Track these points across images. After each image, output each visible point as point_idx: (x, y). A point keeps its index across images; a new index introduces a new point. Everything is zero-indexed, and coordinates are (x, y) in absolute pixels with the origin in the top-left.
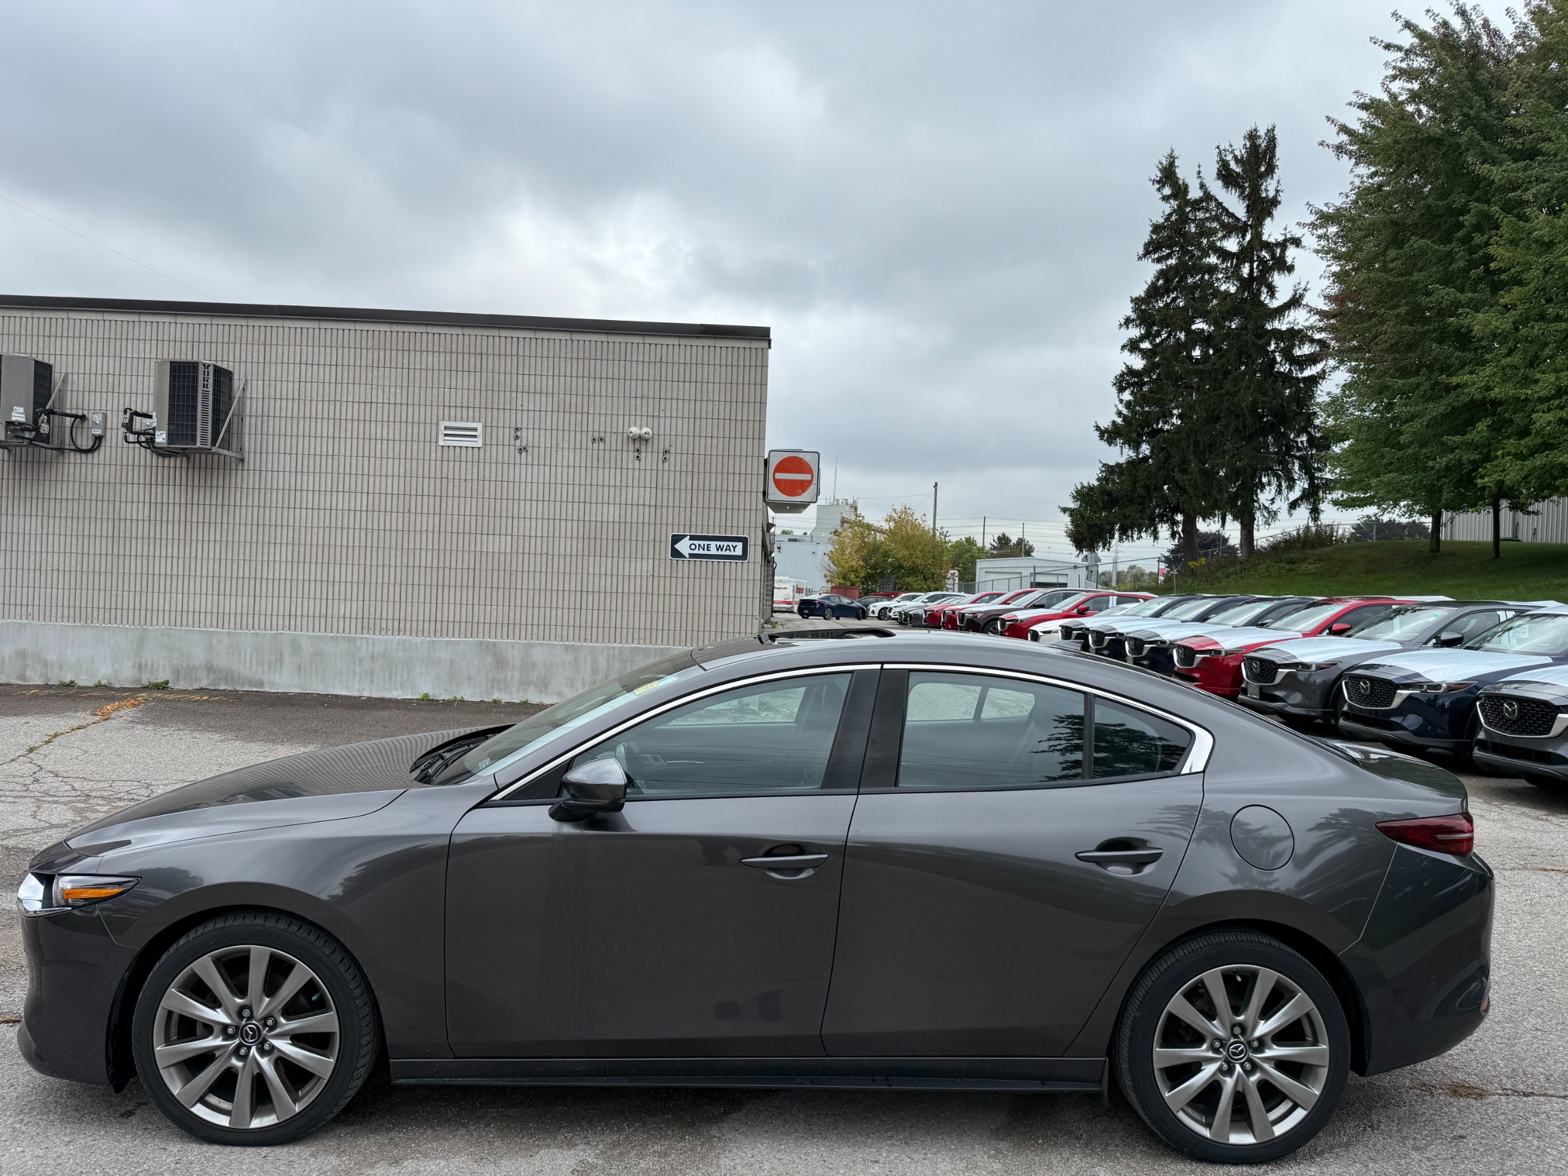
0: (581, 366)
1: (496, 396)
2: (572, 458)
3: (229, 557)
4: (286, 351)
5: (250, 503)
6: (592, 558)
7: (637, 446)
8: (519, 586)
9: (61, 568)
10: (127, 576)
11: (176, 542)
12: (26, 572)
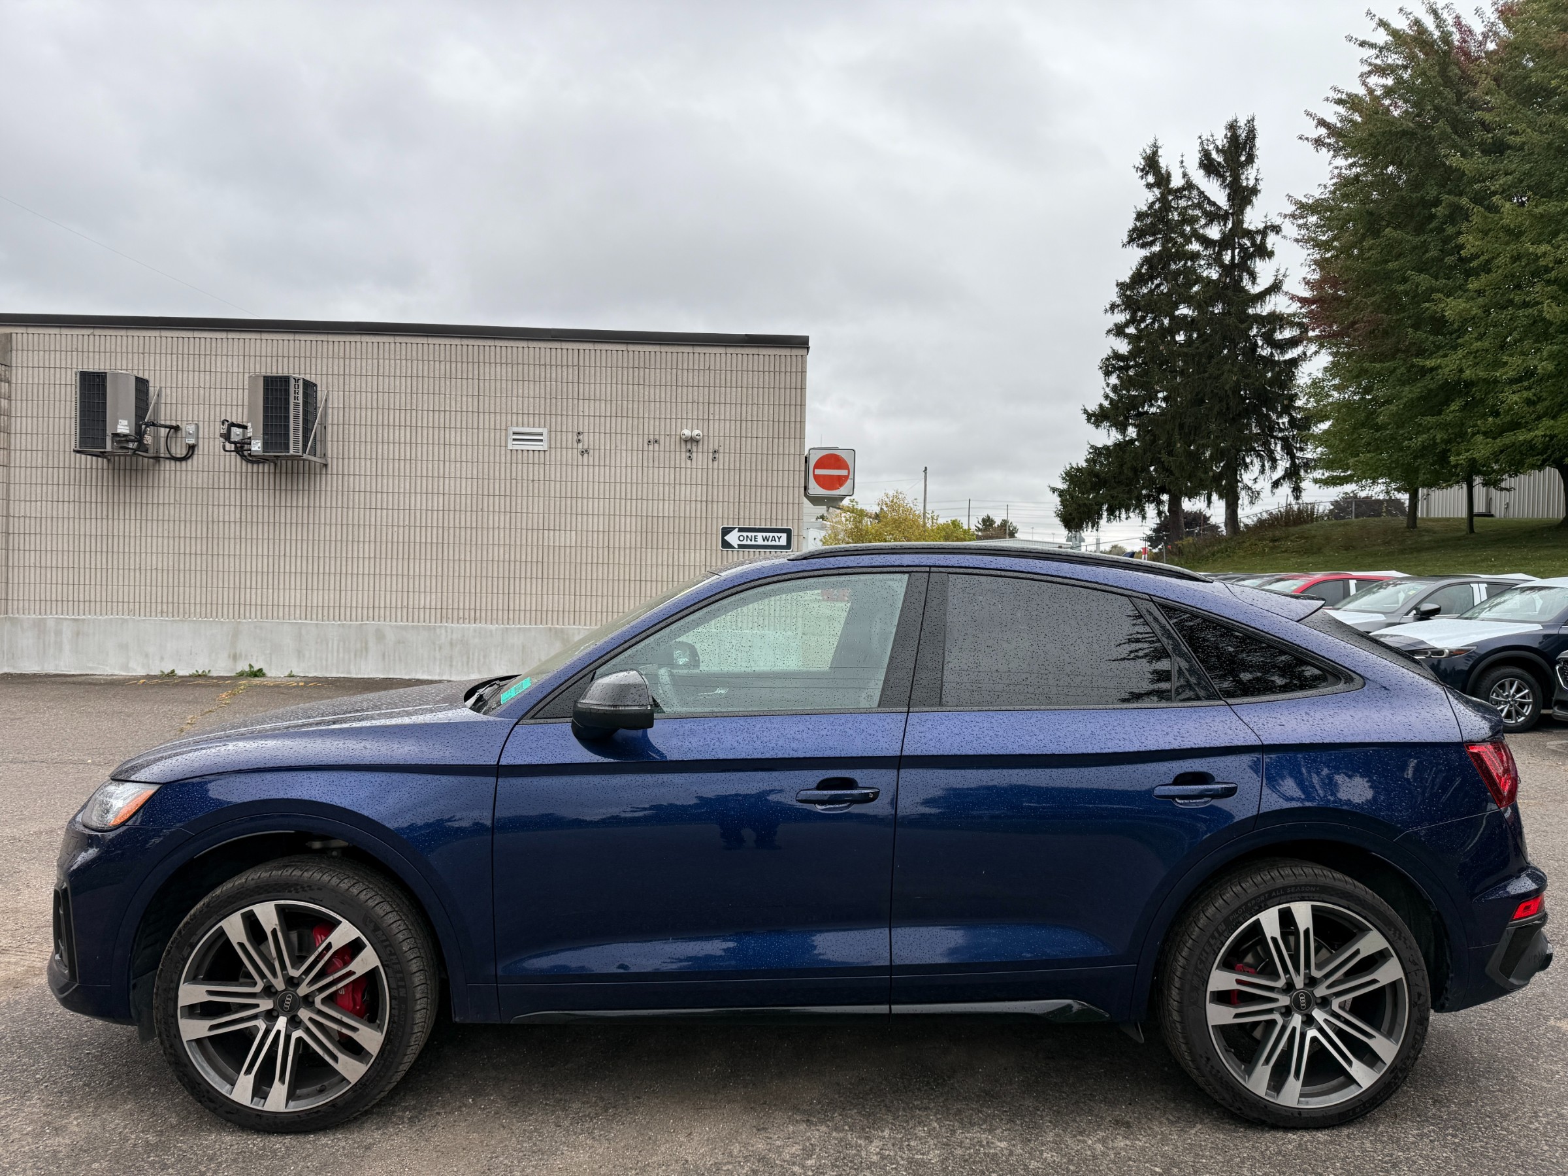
0: (636, 374)
1: (559, 403)
2: (629, 459)
3: (316, 554)
4: (364, 364)
5: (334, 505)
6: (649, 550)
7: (689, 447)
8: (583, 577)
9: (160, 567)
10: (221, 574)
11: (266, 541)
12: (126, 572)
